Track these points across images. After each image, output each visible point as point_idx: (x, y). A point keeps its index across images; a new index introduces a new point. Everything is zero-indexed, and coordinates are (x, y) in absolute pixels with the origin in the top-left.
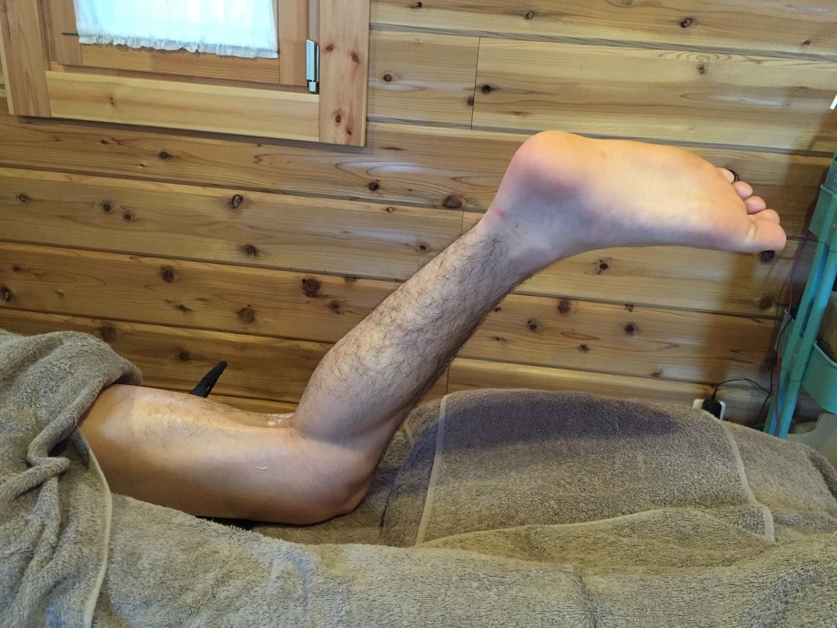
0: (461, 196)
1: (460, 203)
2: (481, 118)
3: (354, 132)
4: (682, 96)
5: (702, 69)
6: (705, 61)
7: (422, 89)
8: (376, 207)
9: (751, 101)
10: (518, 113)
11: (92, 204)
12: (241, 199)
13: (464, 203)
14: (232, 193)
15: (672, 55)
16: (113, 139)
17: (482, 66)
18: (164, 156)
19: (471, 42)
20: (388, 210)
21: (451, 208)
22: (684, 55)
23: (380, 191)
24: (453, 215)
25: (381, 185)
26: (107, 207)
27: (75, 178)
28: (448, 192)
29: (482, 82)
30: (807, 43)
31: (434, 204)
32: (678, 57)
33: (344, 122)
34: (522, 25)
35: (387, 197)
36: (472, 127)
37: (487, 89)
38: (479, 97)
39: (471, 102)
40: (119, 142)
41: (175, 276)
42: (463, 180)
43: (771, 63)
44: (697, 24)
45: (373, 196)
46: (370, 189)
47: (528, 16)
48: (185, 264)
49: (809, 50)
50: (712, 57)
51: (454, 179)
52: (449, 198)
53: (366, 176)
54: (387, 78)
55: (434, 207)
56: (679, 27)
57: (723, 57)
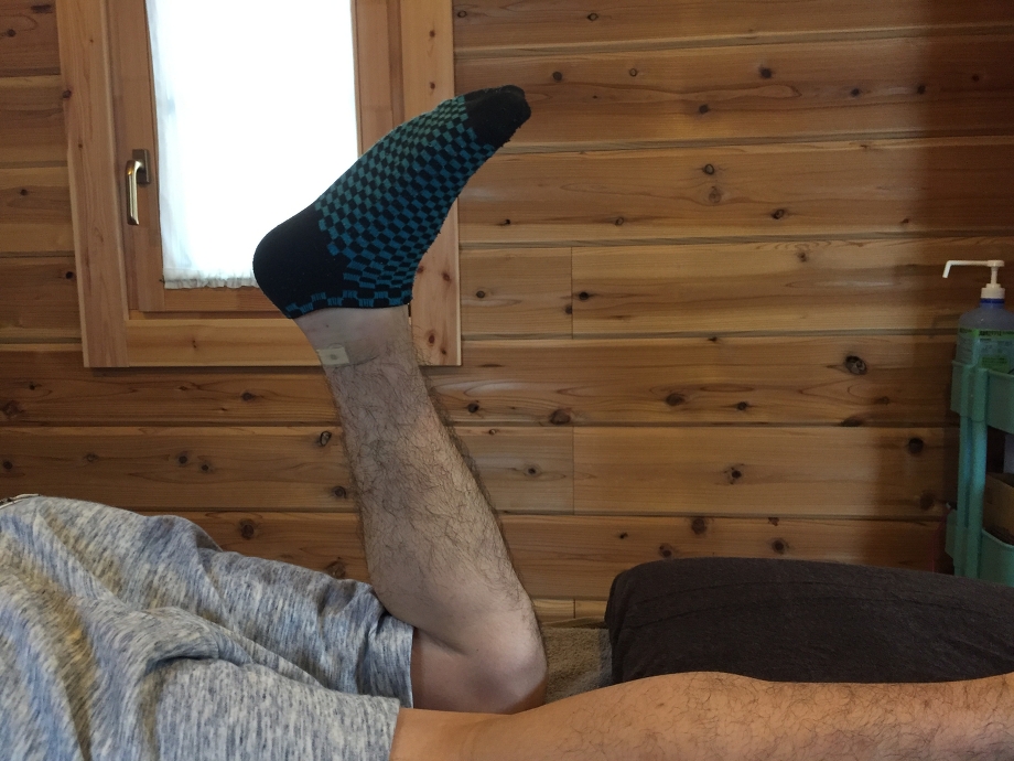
0: (569, 409)
1: (569, 418)
2: (581, 325)
3: (449, 351)
4: (787, 285)
5: (803, 257)
6: (805, 249)
7: (517, 302)
8: (478, 430)
9: (860, 284)
10: (620, 317)
11: (166, 457)
12: (330, 435)
13: (572, 416)
14: (319, 430)
15: (770, 246)
16: (194, 385)
18: (248, 397)
19: (563, 252)
20: (490, 432)
21: (559, 423)
22: (782, 246)
23: (480, 412)
24: (562, 432)
25: (481, 406)
26: (183, 460)
27: (150, 431)
28: (554, 407)
29: (578, 289)
30: (906, 221)
31: (542, 421)
32: (776, 247)
33: (438, 342)
34: (613, 232)
35: (489, 419)
36: (573, 336)
37: (584, 296)
38: (577, 304)
39: (569, 310)
40: (199, 387)
41: (256, 531)
42: (569, 392)
43: (873, 245)
44: (789, 215)
45: (475, 418)
46: (470, 411)
47: (617, 223)
48: (267, 516)
49: (910, 228)
50: (811, 244)
51: (559, 392)
52: (555, 413)
53: (464, 398)
54: (480, 295)
55: (541, 425)
56: (771, 219)
57: (822, 244)
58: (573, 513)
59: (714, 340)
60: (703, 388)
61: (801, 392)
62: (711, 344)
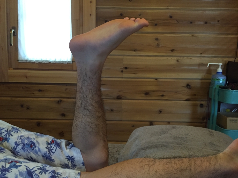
0: (121, 95)
1: (121, 97)
2: (125, 75)
4: (174, 67)
5: (178, 61)
6: (178, 59)
7: (109, 69)
9: (191, 68)
10: (134, 74)
11: (18, 105)
12: (61, 101)
13: (122, 97)
14: (58, 99)
15: (170, 58)
16: (26, 87)
17: (124, 63)
18: (40, 91)
19: (121, 57)
21: (119, 99)
22: (173, 58)
24: (120, 101)
26: (22, 106)
27: (14, 99)
28: (118, 95)
29: (125, 66)
30: (201, 53)
31: (114, 98)
34: (133, 53)
36: (123, 78)
37: (126, 68)
38: (124, 70)
39: (122, 71)
41: (41, 125)
42: (122, 91)
43: (193, 59)
44: (175, 51)
47: (135, 50)
48: (44, 121)
49: (202, 55)
50: (180, 58)
51: (119, 91)
56: (171, 52)
57: (182, 58)
58: (121, 121)
59: (156, 80)
60: (154, 91)
61: (176, 92)
62: (156, 81)
